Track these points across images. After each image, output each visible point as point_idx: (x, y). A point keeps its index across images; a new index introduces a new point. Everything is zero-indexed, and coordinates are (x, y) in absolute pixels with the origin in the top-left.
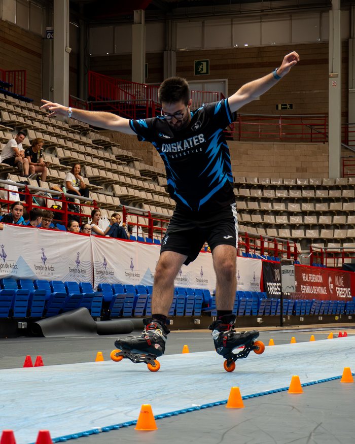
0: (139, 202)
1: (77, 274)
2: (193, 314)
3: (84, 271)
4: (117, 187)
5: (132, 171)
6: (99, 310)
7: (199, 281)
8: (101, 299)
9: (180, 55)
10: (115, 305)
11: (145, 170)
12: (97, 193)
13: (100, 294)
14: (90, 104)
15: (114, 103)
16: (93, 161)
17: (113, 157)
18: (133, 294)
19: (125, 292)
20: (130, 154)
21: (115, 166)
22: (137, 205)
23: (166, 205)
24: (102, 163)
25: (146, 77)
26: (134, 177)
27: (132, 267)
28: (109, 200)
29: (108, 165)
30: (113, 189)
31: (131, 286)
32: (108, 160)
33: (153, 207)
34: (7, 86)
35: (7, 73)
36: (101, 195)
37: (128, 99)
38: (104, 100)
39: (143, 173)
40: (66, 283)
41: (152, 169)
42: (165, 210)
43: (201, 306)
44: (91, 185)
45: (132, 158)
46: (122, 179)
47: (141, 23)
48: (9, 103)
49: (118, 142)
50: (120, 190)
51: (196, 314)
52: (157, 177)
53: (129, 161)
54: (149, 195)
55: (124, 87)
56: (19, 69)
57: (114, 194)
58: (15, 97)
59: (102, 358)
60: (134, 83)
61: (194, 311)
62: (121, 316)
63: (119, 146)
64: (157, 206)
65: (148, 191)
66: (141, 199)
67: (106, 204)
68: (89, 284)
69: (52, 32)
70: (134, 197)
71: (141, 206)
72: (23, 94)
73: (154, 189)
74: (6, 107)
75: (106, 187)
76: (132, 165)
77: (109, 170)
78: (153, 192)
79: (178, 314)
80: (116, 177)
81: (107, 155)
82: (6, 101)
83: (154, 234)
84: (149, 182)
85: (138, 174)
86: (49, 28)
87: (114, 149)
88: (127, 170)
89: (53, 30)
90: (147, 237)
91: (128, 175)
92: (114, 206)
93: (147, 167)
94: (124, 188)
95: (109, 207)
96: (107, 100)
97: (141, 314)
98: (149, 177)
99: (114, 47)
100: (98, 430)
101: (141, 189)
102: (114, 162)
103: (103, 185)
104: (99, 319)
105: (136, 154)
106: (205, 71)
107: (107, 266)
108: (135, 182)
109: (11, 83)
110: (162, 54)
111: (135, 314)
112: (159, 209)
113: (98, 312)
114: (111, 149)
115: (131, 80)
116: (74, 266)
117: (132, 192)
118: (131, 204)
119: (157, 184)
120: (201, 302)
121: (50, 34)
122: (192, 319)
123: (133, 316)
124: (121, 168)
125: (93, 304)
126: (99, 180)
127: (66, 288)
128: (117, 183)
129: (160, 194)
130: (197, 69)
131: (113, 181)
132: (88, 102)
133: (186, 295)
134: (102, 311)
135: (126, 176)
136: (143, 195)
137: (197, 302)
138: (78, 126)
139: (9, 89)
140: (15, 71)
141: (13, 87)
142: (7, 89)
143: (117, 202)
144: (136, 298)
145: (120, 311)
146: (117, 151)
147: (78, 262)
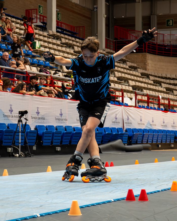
0: (141, 89)
1: (116, 124)
2: (170, 142)
3: (119, 123)
4: (130, 81)
5: (137, 74)
6: (127, 140)
7: (173, 126)
8: (127, 136)
9: (159, 17)
10: (134, 138)
11: (143, 73)
12: (121, 84)
13: (127, 133)
14: (115, 41)
15: (127, 41)
16: (118, 69)
17: (127, 67)
18: (142, 133)
19: (138, 132)
20: (135, 65)
21: (128, 71)
22: (140, 90)
23: (154, 89)
24: (122, 70)
25: (142, 27)
26: (138, 76)
27: (141, 120)
28: (127, 88)
29: (125, 71)
30: (128, 82)
31: (141, 129)
32: (125, 68)
33: (148, 91)
34: (76, 34)
35: (76, 28)
36: (123, 86)
37: (134, 39)
38: (122, 39)
39: (142, 74)
40: (111, 128)
41: (146, 72)
42: (154, 92)
43: (174, 138)
44: (118, 81)
45: (136, 67)
46: (132, 77)
47: (139, 2)
48: (77, 42)
49: (129, 59)
50: (132, 83)
51: (171, 142)
52: (149, 76)
53: (135, 68)
54: (146, 85)
55: (132, 32)
56: (81, 26)
57: (129, 85)
58: (80, 39)
59: (138, 163)
60: (136, 31)
61: (170, 141)
62: (136, 143)
63: (130, 61)
64: (150, 90)
65: (145, 83)
66: (142, 87)
67: (126, 90)
68: (121, 128)
69: (97, 8)
70: (139, 86)
71: (142, 91)
72: (83, 37)
73: (148, 82)
74: (76, 44)
75: (125, 81)
76: (136, 70)
77: (126, 73)
78: (148, 84)
79: (163, 142)
80: (129, 77)
81: (124, 66)
82: (76, 41)
83: (150, 104)
84: (145, 78)
85: (140, 75)
86: (95, 6)
87: (128, 63)
88: (134, 73)
89: (97, 7)
90: (147, 105)
91: (135, 76)
92: (129, 91)
93: (144, 71)
94: (134, 82)
95: (127, 91)
96: (124, 39)
97: (146, 142)
98: (144, 76)
99: (126, 13)
100: (160, 190)
101: (142, 82)
102: (128, 69)
103: (123, 80)
104: (126, 145)
105: (138, 65)
106: (171, 24)
107: (129, 120)
108: (139, 79)
109: (77, 32)
110: (150, 17)
111: (143, 142)
112: (151, 92)
113: (126, 142)
114: (126, 63)
115: (135, 29)
116: (114, 120)
117: (138, 84)
118: (137, 89)
119: (149, 79)
120: (174, 136)
121: (96, 9)
122: (170, 144)
123: (142, 143)
124: (131, 72)
125: (124, 138)
126: (122, 78)
127: (111, 130)
128: (130, 79)
129: (151, 84)
130: (167, 23)
131: (128, 78)
132: (114, 41)
133: (167, 133)
134: (128, 141)
135: (134, 76)
136: (143, 85)
137: (172, 136)
138: (110, 52)
139: (76, 35)
140: (79, 27)
141: (78, 34)
142: (75, 35)
143: (131, 89)
144: (144, 135)
145: (136, 141)
146: (129, 64)
147: (116, 118)
